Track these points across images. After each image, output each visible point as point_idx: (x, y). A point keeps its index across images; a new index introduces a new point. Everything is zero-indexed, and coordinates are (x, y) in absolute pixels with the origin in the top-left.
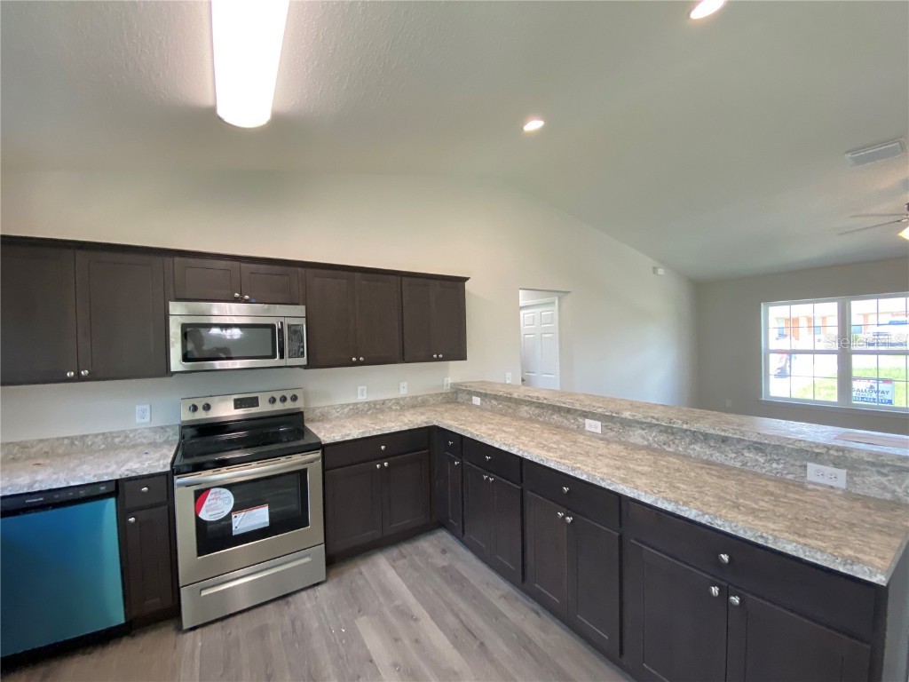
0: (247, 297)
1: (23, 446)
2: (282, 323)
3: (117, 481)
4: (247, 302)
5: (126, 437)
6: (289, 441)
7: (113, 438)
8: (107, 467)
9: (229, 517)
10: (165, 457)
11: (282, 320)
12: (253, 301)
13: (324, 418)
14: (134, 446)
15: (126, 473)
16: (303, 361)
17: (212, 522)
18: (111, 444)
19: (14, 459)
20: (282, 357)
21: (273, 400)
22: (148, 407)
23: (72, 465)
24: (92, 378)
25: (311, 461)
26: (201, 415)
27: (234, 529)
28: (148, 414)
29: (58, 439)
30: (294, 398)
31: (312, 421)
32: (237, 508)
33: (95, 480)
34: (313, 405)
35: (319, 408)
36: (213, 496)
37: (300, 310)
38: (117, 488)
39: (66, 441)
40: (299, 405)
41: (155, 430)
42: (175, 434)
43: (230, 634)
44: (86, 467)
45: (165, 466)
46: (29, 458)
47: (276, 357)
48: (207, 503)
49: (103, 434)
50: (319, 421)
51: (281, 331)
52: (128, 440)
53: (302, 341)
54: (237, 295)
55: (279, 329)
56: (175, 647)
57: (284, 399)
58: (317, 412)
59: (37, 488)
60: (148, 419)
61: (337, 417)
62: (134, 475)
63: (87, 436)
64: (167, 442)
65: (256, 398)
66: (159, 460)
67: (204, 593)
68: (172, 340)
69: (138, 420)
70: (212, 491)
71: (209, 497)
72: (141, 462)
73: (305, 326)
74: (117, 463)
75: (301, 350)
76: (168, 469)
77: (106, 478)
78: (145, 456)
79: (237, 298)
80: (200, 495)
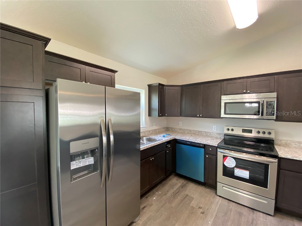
0: (249, 91)
1: (190, 131)
2: (263, 101)
3: (205, 145)
4: (249, 93)
5: (210, 134)
6: (262, 150)
7: (207, 133)
8: (203, 140)
9: (233, 168)
10: (217, 142)
11: (264, 99)
12: (251, 93)
13: (286, 145)
14: (212, 137)
15: (207, 143)
16: (274, 117)
17: (228, 167)
18: (207, 135)
19: (189, 133)
20: (262, 115)
21: (259, 132)
22: (216, 127)
23: (197, 138)
24: (202, 117)
25: (272, 162)
26: (230, 132)
27: (235, 173)
28: (216, 129)
29: (196, 131)
30: (270, 133)
31: (280, 145)
32: (236, 166)
33: (200, 143)
34: (280, 138)
35: (284, 140)
36: (228, 159)
37: (274, 95)
38: (205, 146)
39: (198, 132)
40: (272, 136)
41: (218, 134)
42: (223, 136)
43: (230, 206)
44: (199, 139)
45: (216, 145)
46: (191, 134)
47: (259, 115)
48: (226, 160)
49: (205, 132)
50: (284, 146)
51: (263, 104)
52: (211, 135)
53: (274, 109)
54: (245, 91)
55: (262, 104)
56: (214, 197)
57: (264, 133)
58: (283, 142)
59: (189, 140)
60: (216, 130)
61: (295, 147)
62: (208, 144)
63: (202, 131)
64: (220, 138)
65: (252, 130)
66: (215, 142)
67: (224, 188)
68: (222, 107)
69: (214, 130)
70: (228, 157)
71: (227, 159)
72: (211, 142)
73: (276, 101)
74: (206, 140)
75: (273, 112)
76: (217, 146)
77: (202, 143)
78: (213, 140)
79: (245, 92)
80: (225, 157)
